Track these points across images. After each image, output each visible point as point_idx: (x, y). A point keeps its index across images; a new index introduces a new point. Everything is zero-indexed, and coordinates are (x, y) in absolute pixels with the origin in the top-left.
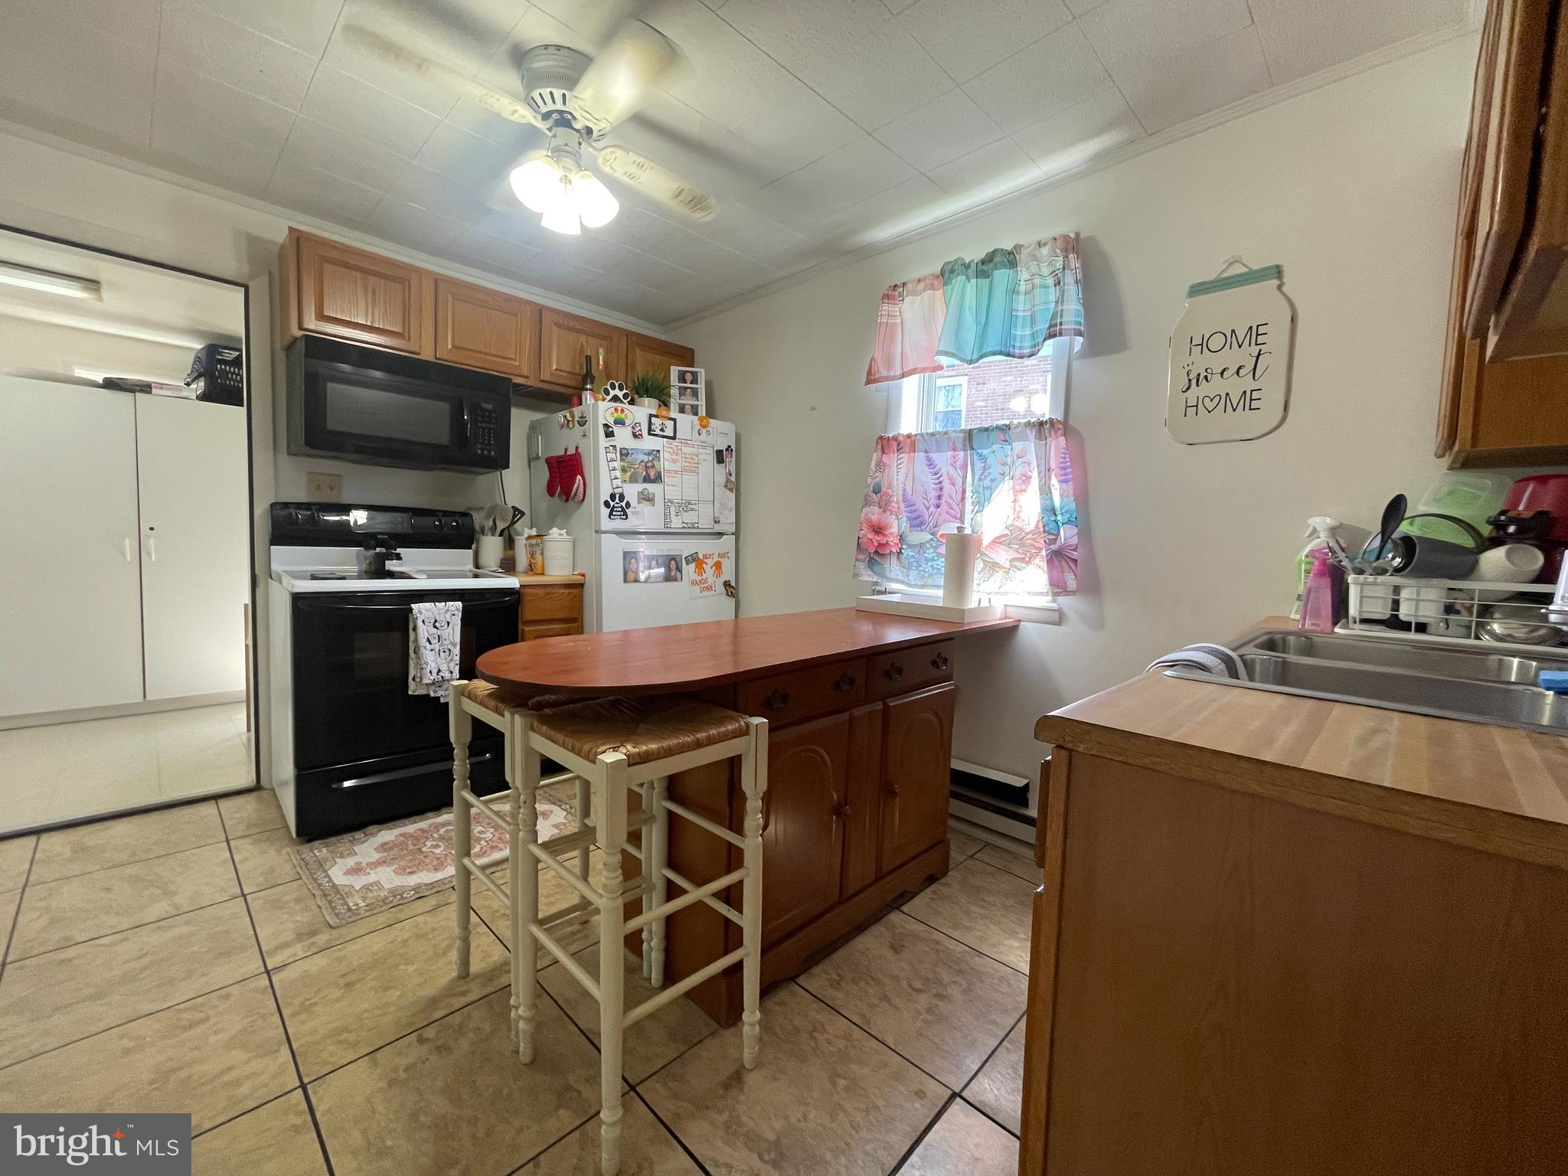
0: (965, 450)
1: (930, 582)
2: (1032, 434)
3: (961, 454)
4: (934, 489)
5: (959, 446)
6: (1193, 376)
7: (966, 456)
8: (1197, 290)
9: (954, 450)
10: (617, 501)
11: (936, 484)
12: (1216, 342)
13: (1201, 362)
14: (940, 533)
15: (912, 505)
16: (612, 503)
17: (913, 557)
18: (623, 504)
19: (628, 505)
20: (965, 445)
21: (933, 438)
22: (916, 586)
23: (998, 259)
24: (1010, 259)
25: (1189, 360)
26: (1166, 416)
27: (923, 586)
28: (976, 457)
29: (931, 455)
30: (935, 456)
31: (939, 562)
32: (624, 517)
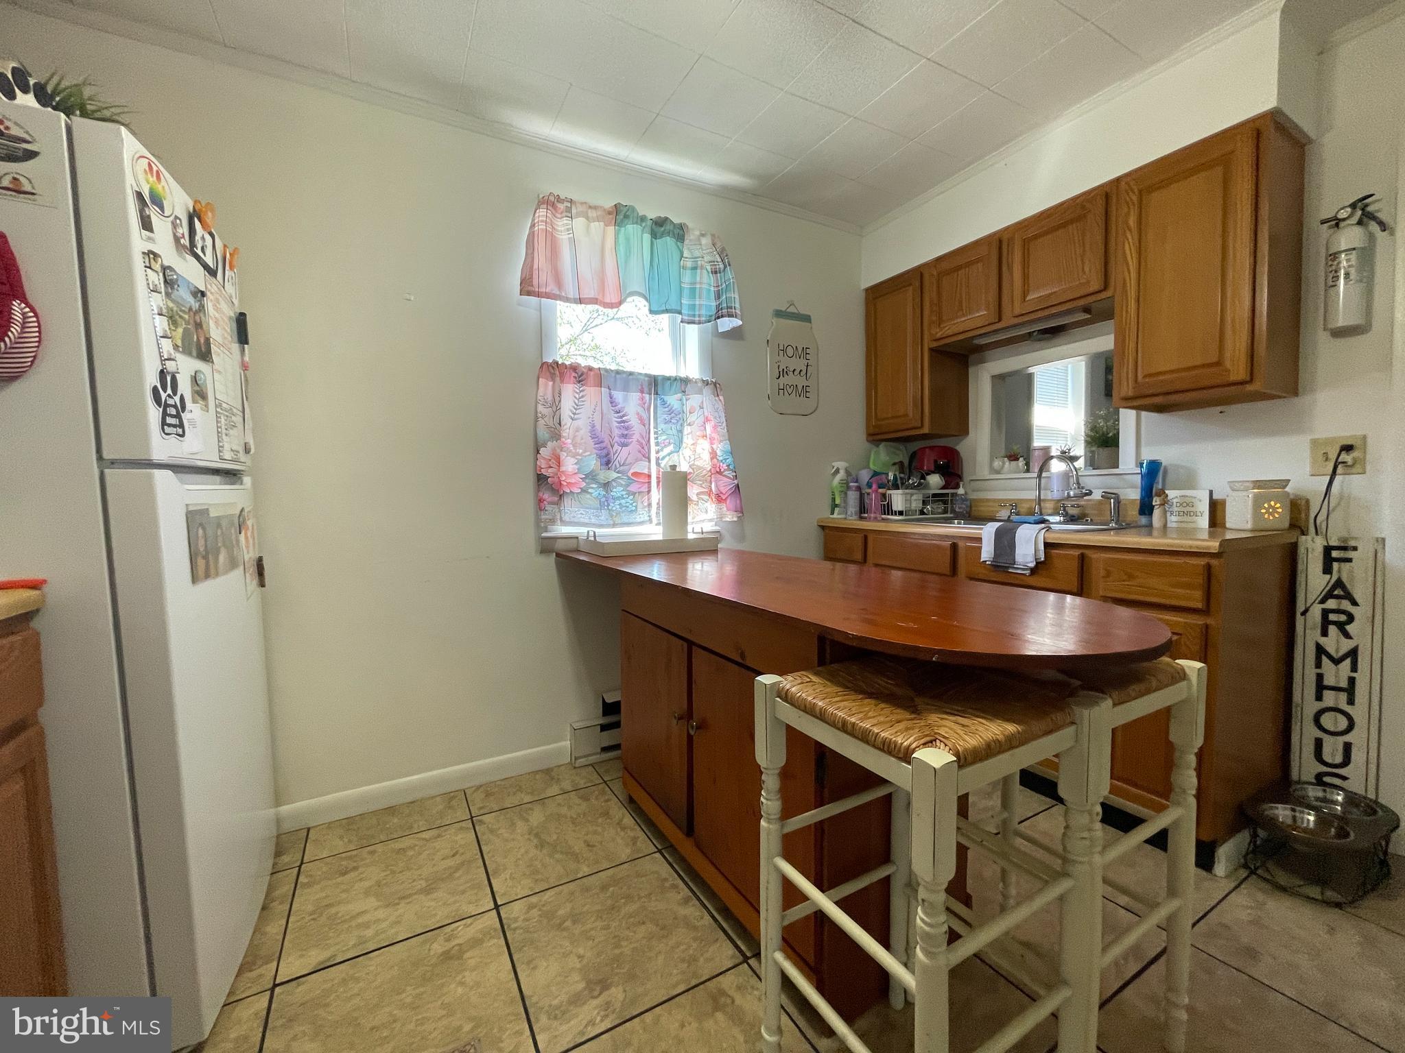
0: (650, 394)
1: (618, 520)
2: (707, 391)
3: (647, 396)
4: (617, 427)
5: (646, 389)
6: (781, 370)
7: (650, 399)
8: (779, 314)
9: (642, 392)
10: (169, 391)
11: (619, 423)
12: (790, 351)
13: (785, 362)
14: (632, 471)
15: (602, 442)
16: (163, 396)
17: (604, 496)
18: (177, 399)
19: (182, 399)
20: (650, 390)
21: (618, 376)
22: (608, 526)
23: (668, 227)
24: (680, 233)
25: (778, 358)
26: (769, 392)
27: (614, 525)
28: (659, 402)
29: (613, 392)
30: (618, 395)
31: (628, 500)
32: (180, 431)
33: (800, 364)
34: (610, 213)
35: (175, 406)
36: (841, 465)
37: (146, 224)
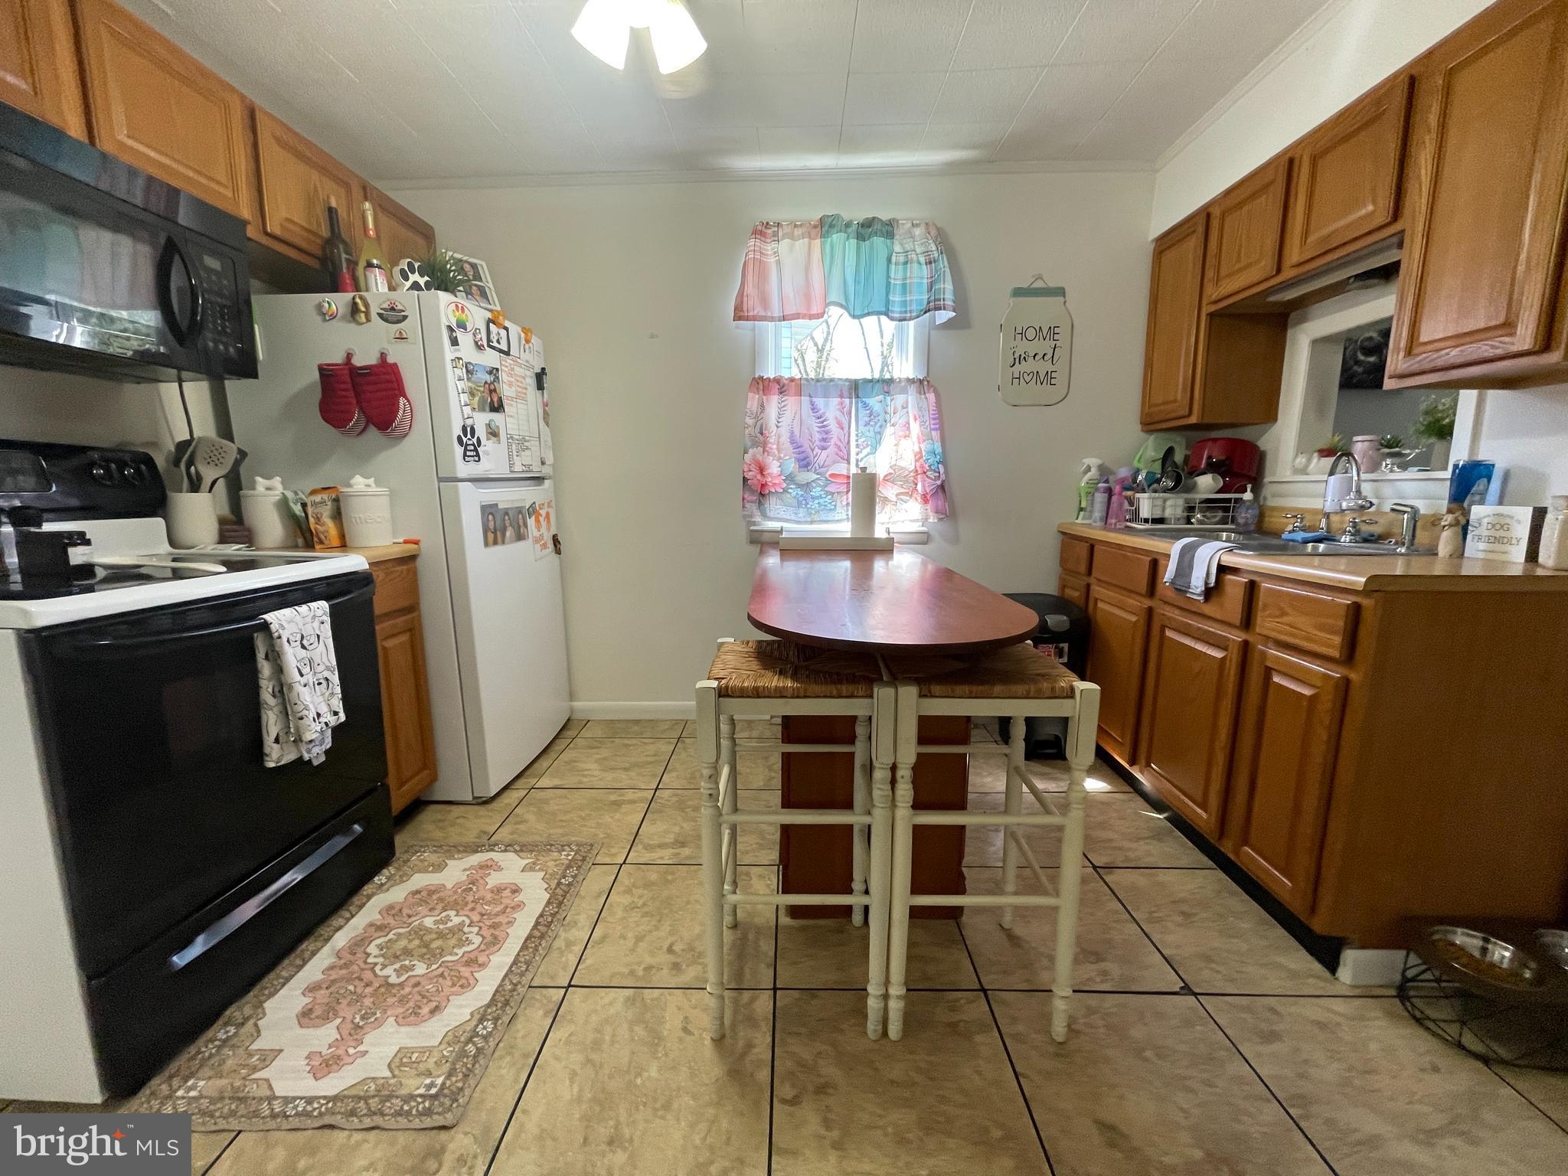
0: (851, 398)
1: (816, 518)
2: (912, 390)
3: (847, 401)
4: (818, 432)
5: (846, 394)
6: (1017, 356)
7: (851, 403)
8: (1018, 292)
9: (841, 396)
10: (469, 436)
11: (820, 427)
12: (1031, 334)
13: (1022, 347)
14: (829, 473)
15: (800, 447)
16: (465, 439)
17: (802, 495)
18: (475, 440)
19: (479, 440)
20: (850, 394)
21: (819, 384)
22: (806, 522)
23: (877, 226)
24: (888, 229)
25: (1013, 344)
26: (999, 383)
27: (812, 522)
28: (860, 405)
29: (814, 399)
30: (820, 402)
31: (826, 500)
32: (477, 459)
33: (1046, 346)
34: (815, 227)
35: (473, 445)
36: (1093, 462)
37: (454, 342)
